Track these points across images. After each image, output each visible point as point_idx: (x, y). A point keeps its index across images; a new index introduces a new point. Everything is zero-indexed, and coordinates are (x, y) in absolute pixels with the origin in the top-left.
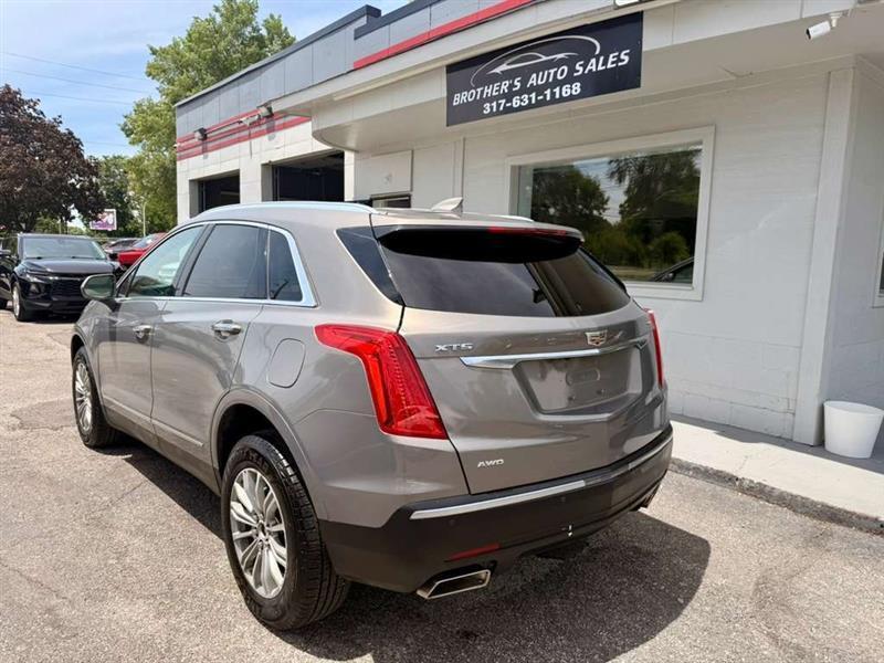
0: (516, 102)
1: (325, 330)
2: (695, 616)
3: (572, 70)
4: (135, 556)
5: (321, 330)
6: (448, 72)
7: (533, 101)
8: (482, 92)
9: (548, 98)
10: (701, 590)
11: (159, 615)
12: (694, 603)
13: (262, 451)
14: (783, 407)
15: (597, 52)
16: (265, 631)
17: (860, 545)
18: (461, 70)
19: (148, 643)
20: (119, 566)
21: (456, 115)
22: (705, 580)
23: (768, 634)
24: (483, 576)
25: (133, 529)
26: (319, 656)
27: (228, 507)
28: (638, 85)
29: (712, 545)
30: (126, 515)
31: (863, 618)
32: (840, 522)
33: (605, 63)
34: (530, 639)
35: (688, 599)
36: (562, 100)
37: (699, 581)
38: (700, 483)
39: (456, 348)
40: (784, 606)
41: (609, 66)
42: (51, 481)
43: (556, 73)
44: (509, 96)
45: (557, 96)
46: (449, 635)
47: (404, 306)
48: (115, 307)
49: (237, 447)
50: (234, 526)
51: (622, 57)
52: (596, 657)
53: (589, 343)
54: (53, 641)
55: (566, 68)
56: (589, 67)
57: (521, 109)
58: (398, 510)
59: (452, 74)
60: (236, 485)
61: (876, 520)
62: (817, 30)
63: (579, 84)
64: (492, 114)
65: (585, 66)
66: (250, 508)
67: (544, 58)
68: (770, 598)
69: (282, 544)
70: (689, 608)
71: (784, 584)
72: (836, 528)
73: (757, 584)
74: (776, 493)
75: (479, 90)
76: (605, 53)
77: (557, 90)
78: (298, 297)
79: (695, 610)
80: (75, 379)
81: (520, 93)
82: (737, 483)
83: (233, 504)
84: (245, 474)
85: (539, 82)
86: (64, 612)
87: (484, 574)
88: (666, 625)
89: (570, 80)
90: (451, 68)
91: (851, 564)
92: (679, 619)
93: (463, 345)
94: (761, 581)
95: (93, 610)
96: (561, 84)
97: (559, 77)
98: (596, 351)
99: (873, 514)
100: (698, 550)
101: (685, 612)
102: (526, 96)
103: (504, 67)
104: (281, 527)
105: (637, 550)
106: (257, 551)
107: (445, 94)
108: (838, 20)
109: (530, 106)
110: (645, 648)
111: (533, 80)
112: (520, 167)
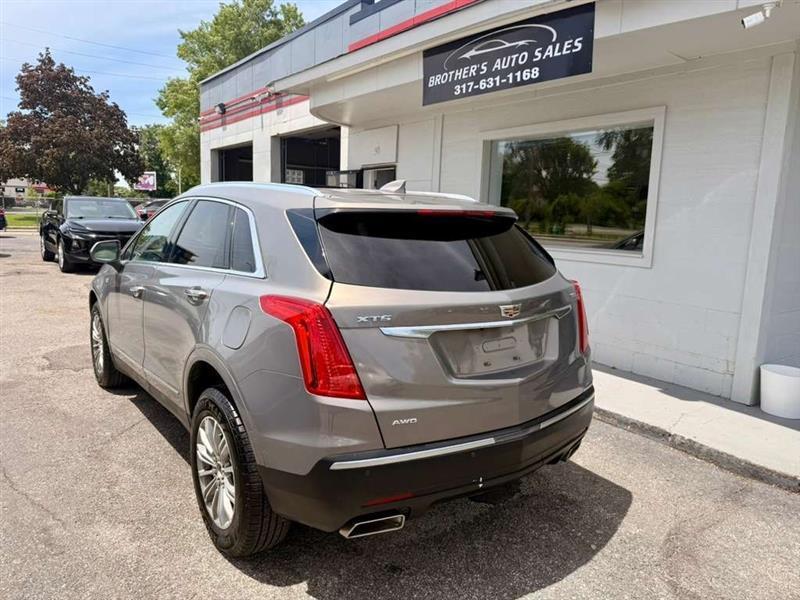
0: (482, 85)
1: (268, 301)
2: (604, 562)
3: (532, 56)
4: (123, 486)
5: (265, 300)
6: (425, 56)
7: (498, 84)
8: (454, 74)
9: (511, 81)
10: (615, 538)
11: (134, 538)
12: (606, 550)
13: (218, 402)
14: (722, 368)
15: (554, 40)
16: (220, 557)
17: (777, 502)
18: (436, 55)
19: (121, 562)
20: (109, 494)
21: (431, 96)
22: (621, 529)
23: (669, 581)
24: (400, 520)
25: (126, 462)
26: (262, 581)
27: (195, 449)
28: (589, 70)
29: (635, 496)
30: (123, 449)
31: (763, 572)
32: (761, 479)
33: (561, 50)
34: (449, 575)
35: (600, 546)
36: (523, 83)
37: (614, 530)
38: (636, 437)
39: (377, 319)
40: (691, 556)
41: (564, 52)
42: (66, 417)
43: (517, 58)
44: (476, 79)
45: (519, 80)
46: (378, 568)
47: (333, 281)
48: (120, 268)
49: (201, 398)
50: (200, 465)
51: (576, 44)
52: (505, 594)
53: (503, 315)
54: (42, 557)
55: (526, 54)
56: (546, 54)
57: (487, 90)
58: (319, 462)
59: (428, 59)
60: (200, 429)
61: (795, 479)
62: (751, 21)
63: (537, 69)
64: (462, 95)
65: (543, 52)
66: (211, 451)
67: (508, 45)
68: (678, 548)
69: (232, 484)
70: (600, 554)
71: (695, 537)
72: (757, 485)
73: (669, 534)
74: (705, 449)
75: (451, 73)
76: (561, 40)
77: (518, 74)
78: (252, 269)
79: (605, 556)
80: (92, 329)
81: (486, 76)
82: (670, 439)
83: (199, 445)
84: (206, 421)
85: (503, 67)
86: (56, 532)
87: (400, 517)
88: (576, 569)
89: (530, 65)
90: (428, 53)
91: (764, 520)
92: (589, 564)
93: (383, 317)
94: (673, 532)
95: (80, 532)
96: (522, 68)
97: (520, 62)
98: (510, 323)
99: (792, 473)
100: (618, 500)
101: (596, 558)
102: (492, 79)
103: (473, 53)
104: (231, 469)
105: (563, 498)
106: (215, 487)
107: (422, 77)
108: (772, 10)
109: (495, 88)
110: (551, 589)
111: (498, 65)
112: (492, 142)
